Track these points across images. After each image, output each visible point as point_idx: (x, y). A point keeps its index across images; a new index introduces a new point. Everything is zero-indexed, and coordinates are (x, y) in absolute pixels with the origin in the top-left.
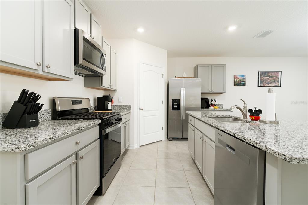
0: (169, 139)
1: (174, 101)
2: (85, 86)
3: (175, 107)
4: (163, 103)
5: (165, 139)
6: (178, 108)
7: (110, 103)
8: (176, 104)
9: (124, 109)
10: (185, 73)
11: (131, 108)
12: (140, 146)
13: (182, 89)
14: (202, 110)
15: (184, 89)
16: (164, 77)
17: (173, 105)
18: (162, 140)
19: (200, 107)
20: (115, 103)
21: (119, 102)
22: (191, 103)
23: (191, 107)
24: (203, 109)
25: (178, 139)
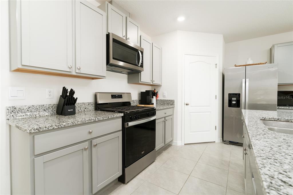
0: (225, 143)
1: (231, 96)
2: (128, 82)
3: (233, 103)
4: (216, 98)
5: (219, 141)
6: (238, 104)
7: (154, 97)
8: (235, 99)
9: (168, 103)
10: (250, 59)
11: (175, 103)
12: (185, 144)
13: (244, 80)
14: (278, 109)
15: (247, 80)
16: (218, 67)
17: (230, 101)
18: (215, 142)
19: (276, 105)
20: (160, 97)
21: (164, 96)
22: (259, 98)
23: (258, 103)
24: (280, 107)
25: (237, 144)
